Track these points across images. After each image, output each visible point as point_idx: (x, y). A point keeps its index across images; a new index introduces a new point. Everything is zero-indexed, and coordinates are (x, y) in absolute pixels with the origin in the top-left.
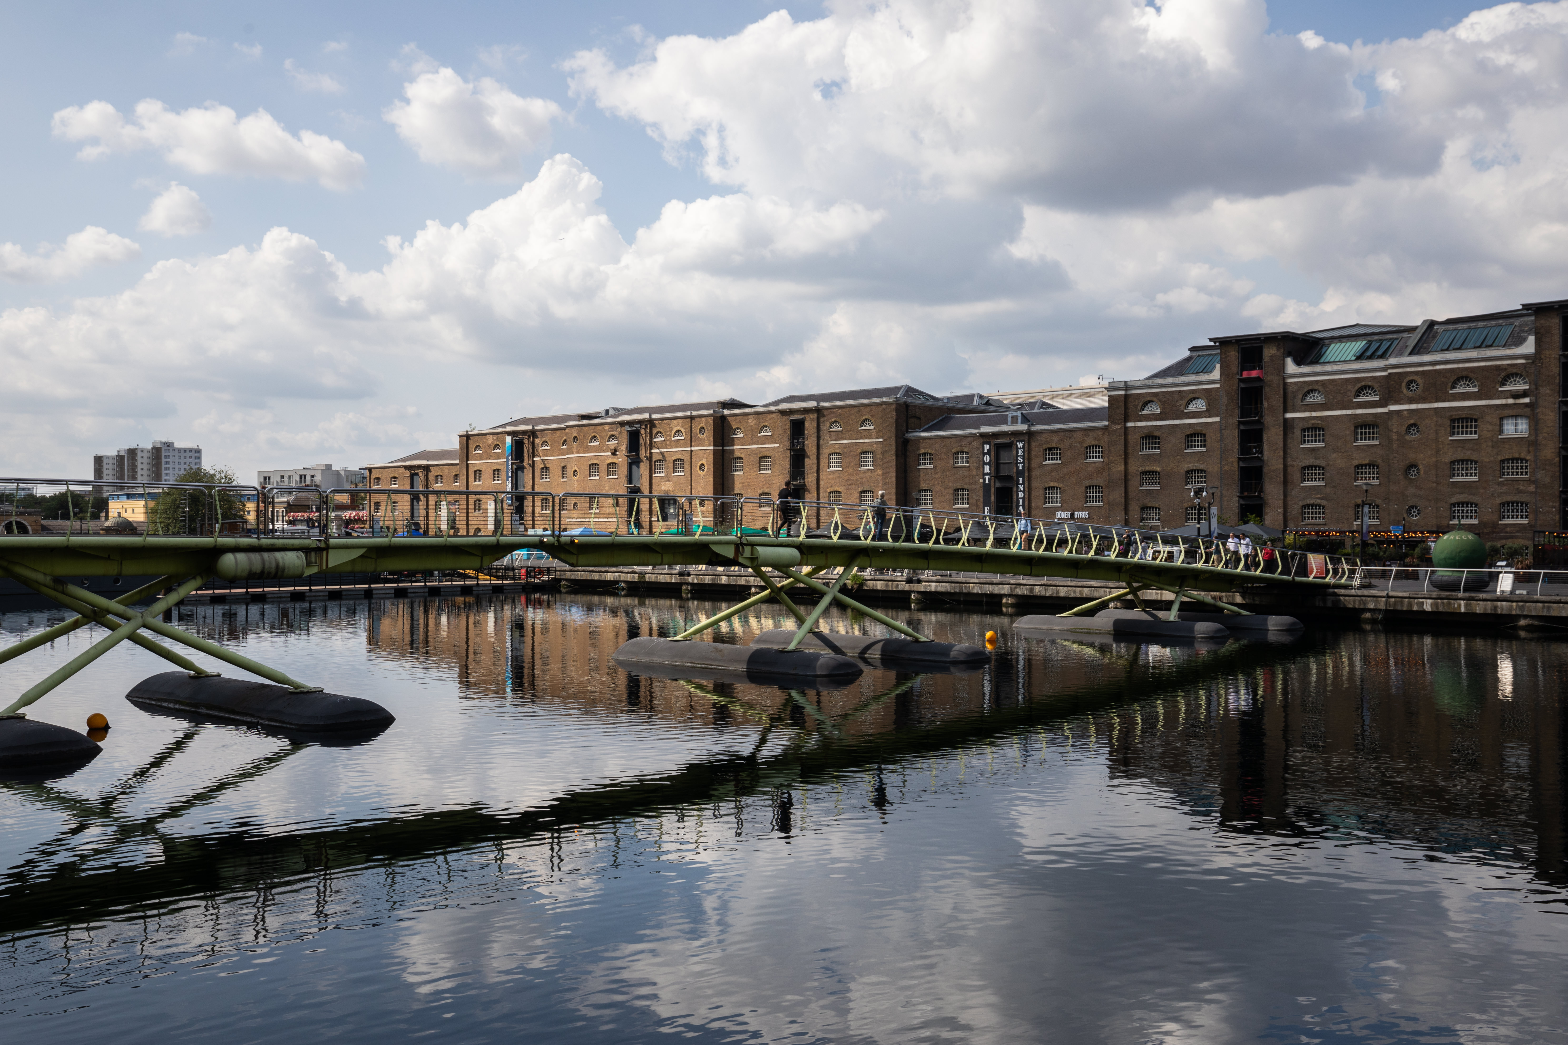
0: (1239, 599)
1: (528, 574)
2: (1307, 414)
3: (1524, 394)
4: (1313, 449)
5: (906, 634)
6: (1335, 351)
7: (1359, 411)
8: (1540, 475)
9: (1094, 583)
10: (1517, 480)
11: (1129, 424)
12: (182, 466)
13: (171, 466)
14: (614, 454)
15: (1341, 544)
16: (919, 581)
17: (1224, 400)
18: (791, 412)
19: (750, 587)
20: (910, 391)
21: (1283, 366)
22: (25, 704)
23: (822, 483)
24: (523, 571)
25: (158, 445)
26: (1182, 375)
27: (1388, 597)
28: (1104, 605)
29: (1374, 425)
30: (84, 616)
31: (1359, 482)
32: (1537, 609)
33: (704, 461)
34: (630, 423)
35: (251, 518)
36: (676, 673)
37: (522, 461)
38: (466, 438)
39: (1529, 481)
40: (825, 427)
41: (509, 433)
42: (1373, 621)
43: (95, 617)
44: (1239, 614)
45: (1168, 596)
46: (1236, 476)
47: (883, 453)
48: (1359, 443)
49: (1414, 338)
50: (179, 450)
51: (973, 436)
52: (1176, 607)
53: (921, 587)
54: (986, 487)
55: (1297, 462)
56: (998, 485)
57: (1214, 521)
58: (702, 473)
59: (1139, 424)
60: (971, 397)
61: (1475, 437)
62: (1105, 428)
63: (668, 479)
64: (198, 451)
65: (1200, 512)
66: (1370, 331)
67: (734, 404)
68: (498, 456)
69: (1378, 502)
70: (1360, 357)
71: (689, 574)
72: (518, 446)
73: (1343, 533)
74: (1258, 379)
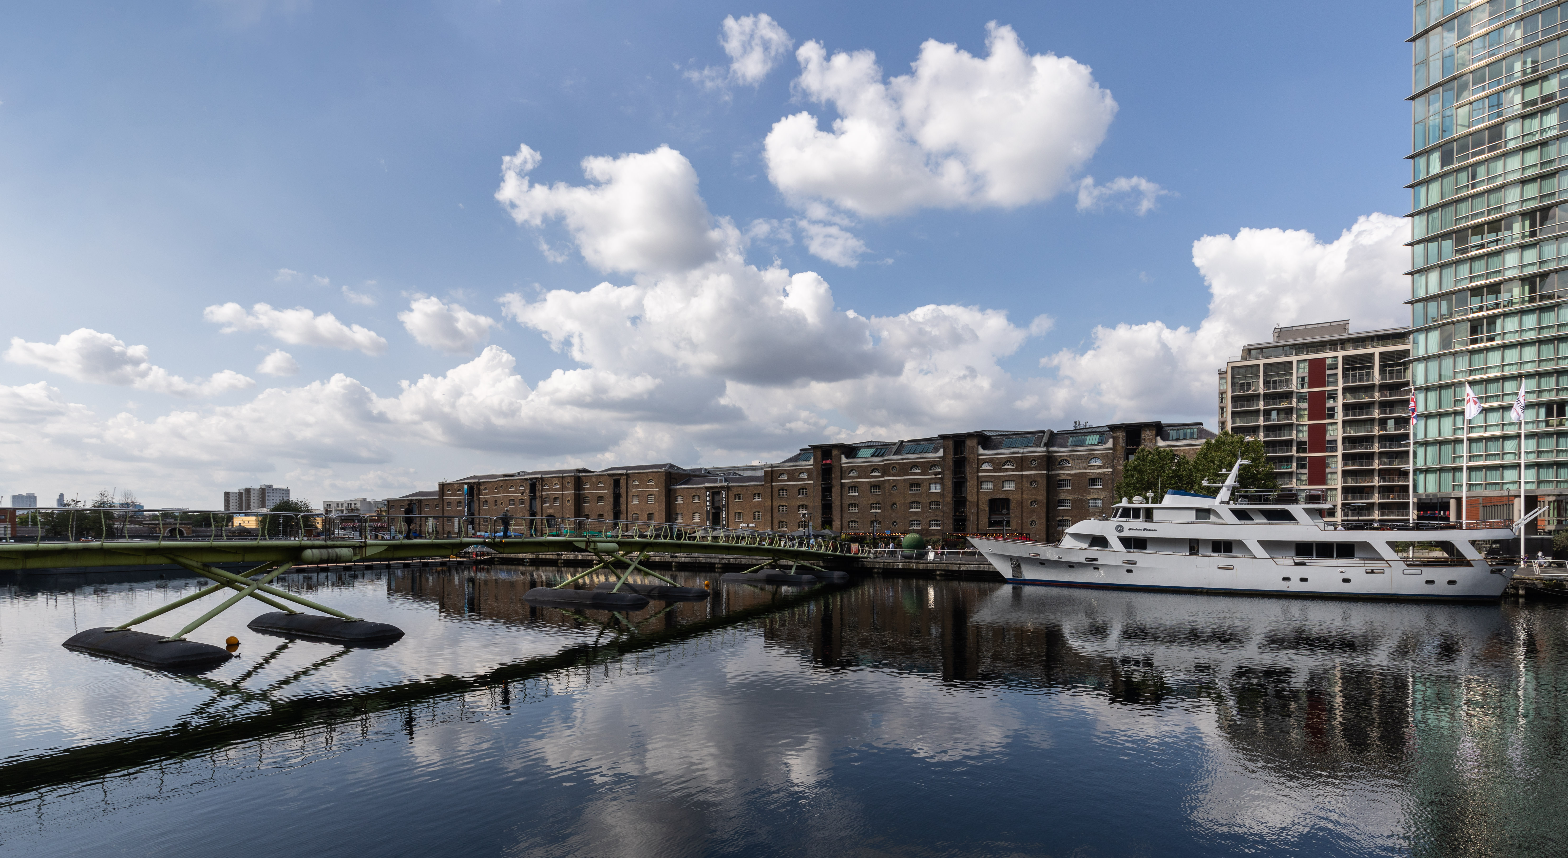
0: (821, 564)
1: (477, 555)
2: (851, 481)
3: (939, 474)
4: (853, 496)
5: (670, 583)
6: (863, 453)
7: (873, 480)
8: (945, 508)
9: (757, 557)
10: (936, 511)
11: (774, 484)
12: (278, 498)
13: (271, 498)
14: (522, 494)
15: (865, 538)
16: (676, 557)
17: (815, 473)
18: (614, 475)
19: (593, 561)
20: (672, 466)
21: (840, 459)
22: (186, 633)
23: (629, 510)
24: (474, 554)
25: (264, 487)
26: (796, 461)
27: (884, 562)
28: (762, 568)
29: (878, 486)
30: (221, 584)
31: (872, 511)
32: (943, 567)
33: (569, 499)
34: (531, 479)
35: (320, 526)
36: (556, 605)
37: (473, 498)
38: (442, 486)
39: (941, 511)
40: (630, 482)
41: (466, 483)
42: (878, 573)
43: (230, 583)
44: (821, 571)
45: (791, 563)
46: (820, 508)
47: (659, 495)
48: (873, 494)
49: (895, 448)
50: (276, 489)
51: (702, 488)
52: (794, 568)
53: (677, 560)
54: (708, 512)
55: (847, 502)
56: (713, 511)
57: (811, 529)
58: (568, 504)
59: (778, 484)
60: (701, 469)
61: (919, 492)
62: (763, 485)
63: (551, 507)
64: (287, 490)
65: (805, 524)
66: (877, 444)
67: (585, 471)
68: (460, 495)
69: (880, 520)
70: (873, 456)
71: (562, 555)
72: (471, 489)
73: (865, 533)
74: (830, 464)
